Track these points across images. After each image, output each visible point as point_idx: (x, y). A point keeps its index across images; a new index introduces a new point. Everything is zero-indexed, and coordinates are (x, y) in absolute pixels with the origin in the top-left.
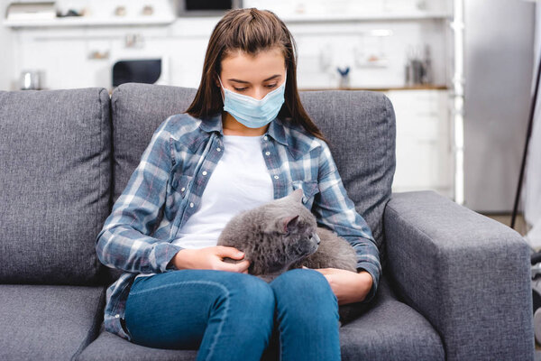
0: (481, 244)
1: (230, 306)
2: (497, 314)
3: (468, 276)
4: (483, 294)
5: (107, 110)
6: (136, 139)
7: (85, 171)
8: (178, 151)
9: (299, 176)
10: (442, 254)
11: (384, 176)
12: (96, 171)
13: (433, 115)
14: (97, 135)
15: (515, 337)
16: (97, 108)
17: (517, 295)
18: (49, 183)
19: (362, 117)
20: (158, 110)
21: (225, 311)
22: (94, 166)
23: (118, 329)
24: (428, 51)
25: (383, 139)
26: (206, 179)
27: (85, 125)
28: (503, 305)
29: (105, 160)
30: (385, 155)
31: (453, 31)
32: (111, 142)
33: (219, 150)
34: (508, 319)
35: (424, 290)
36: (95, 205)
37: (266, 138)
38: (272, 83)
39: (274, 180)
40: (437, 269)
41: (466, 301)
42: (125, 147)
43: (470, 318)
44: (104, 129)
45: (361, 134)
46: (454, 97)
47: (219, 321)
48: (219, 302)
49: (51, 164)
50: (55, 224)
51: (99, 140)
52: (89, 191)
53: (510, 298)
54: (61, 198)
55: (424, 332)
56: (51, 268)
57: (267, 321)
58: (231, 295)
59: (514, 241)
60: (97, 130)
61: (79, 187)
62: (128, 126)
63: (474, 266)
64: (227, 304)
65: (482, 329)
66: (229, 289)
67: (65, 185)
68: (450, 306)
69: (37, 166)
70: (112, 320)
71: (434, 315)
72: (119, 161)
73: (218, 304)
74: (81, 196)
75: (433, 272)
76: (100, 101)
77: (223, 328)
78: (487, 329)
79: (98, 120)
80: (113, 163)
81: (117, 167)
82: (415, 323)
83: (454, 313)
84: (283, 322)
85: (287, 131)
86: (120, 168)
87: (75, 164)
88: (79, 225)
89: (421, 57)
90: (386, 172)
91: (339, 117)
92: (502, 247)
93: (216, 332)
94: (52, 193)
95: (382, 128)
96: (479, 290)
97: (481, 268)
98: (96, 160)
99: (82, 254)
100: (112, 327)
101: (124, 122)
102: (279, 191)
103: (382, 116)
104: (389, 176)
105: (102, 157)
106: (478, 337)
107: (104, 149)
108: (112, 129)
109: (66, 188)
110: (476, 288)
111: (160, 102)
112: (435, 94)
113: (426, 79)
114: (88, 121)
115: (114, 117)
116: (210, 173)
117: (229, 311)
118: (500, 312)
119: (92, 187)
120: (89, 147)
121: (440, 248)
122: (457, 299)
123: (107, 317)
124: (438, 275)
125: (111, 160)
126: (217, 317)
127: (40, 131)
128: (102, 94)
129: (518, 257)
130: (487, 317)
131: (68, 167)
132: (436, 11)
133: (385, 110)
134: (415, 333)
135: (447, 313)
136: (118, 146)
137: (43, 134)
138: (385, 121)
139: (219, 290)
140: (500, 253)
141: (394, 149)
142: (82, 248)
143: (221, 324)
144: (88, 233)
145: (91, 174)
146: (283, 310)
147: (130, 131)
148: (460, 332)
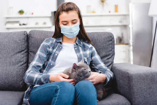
0: (143, 72)
1: (60, 91)
2: (149, 95)
3: (139, 83)
4: (144, 88)
5: (27, 37)
6: (35, 46)
7: (19, 55)
8: (49, 48)
9: (85, 56)
10: (131, 76)
11: (111, 57)
12: (23, 56)
13: (124, 52)
14: (23, 45)
15: (155, 103)
16: (23, 37)
17: (155, 89)
18: (8, 59)
19: (104, 39)
20: (42, 37)
21: (58, 93)
22: (22, 54)
23: (28, 103)
24: (122, 34)
25: (111, 46)
26: (57, 56)
27: (20, 42)
28: (151, 92)
29: (26, 52)
30: (111, 50)
31: (129, 28)
32: (28, 47)
33: (61, 48)
34: (153, 97)
35: (125, 89)
36: (22, 66)
37: (75, 44)
38: (74, 22)
39: (78, 57)
40: (129, 81)
41: (139, 91)
42: (32, 48)
43: (140, 96)
44: (26, 43)
45: (104, 44)
46: (130, 46)
47: (56, 96)
48: (56, 90)
49: (9, 53)
50: (10, 71)
51: (24, 46)
52: (20, 62)
53: (153, 90)
54: (12, 64)
55: (125, 101)
56: (8, 85)
57: (72, 96)
58: (60, 88)
59: (154, 71)
60: (23, 43)
61: (17, 60)
62: (33, 42)
63: (141, 79)
64: (59, 91)
65: (144, 100)
66: (60, 86)
67: (13, 60)
68: (134, 92)
69: (5, 54)
70: (26, 100)
71: (129, 96)
72: (30, 53)
73: (56, 91)
74: (18, 63)
75: (128, 81)
76: (24, 34)
77: (58, 99)
78: (146, 100)
79: (24, 40)
80: (28, 53)
81: (29, 55)
82: (122, 99)
83: (135, 95)
84: (78, 97)
85: (82, 43)
86: (30, 55)
87: (16, 53)
88: (17, 72)
89: (120, 36)
90: (112, 56)
91: (97, 39)
92: (150, 73)
93: (55, 100)
94: (9, 62)
95: (110, 42)
96: (143, 87)
97: (144, 80)
98: (23, 52)
99: (18, 81)
100: (26, 102)
101: (32, 41)
102: (79, 60)
103: (110, 39)
104: (113, 57)
105: (25, 51)
106: (143, 102)
107: (25, 49)
108: (28, 43)
109: (13, 61)
110: (142, 86)
111: (43, 35)
112: (124, 46)
113: (122, 42)
114: (21, 40)
115: (29, 39)
116: (58, 55)
117: (59, 93)
118: (150, 94)
119: (21, 60)
120: (21, 48)
121: (130, 73)
122: (136, 90)
123: (24, 99)
124: (130, 82)
125: (28, 52)
126: (56, 95)
127: (6, 43)
128: (25, 33)
129: (155, 76)
130: (146, 96)
131: (14, 54)
132: (124, 23)
133: (111, 37)
134: (122, 102)
135: (133, 95)
136: (30, 48)
137: (7, 44)
138: (111, 40)
139: (56, 87)
140: (150, 75)
141: (114, 49)
142: (18, 79)
143: (57, 97)
144: (20, 74)
145: (21, 57)
146: (78, 93)
147: (33, 43)
148: (137, 101)
